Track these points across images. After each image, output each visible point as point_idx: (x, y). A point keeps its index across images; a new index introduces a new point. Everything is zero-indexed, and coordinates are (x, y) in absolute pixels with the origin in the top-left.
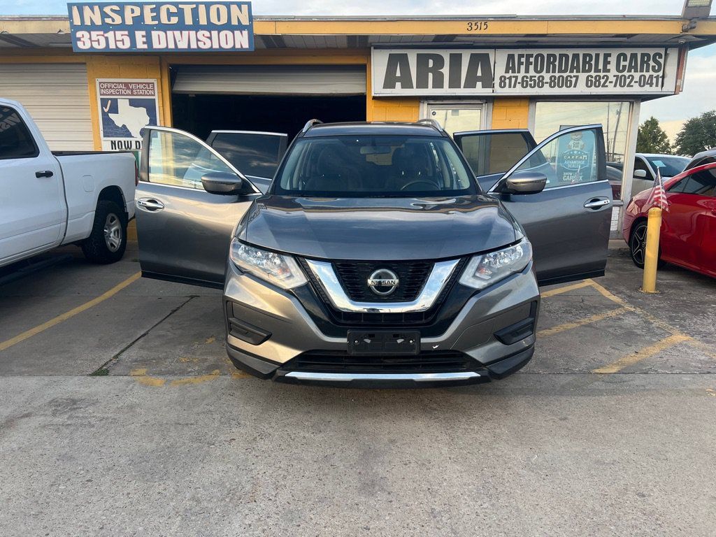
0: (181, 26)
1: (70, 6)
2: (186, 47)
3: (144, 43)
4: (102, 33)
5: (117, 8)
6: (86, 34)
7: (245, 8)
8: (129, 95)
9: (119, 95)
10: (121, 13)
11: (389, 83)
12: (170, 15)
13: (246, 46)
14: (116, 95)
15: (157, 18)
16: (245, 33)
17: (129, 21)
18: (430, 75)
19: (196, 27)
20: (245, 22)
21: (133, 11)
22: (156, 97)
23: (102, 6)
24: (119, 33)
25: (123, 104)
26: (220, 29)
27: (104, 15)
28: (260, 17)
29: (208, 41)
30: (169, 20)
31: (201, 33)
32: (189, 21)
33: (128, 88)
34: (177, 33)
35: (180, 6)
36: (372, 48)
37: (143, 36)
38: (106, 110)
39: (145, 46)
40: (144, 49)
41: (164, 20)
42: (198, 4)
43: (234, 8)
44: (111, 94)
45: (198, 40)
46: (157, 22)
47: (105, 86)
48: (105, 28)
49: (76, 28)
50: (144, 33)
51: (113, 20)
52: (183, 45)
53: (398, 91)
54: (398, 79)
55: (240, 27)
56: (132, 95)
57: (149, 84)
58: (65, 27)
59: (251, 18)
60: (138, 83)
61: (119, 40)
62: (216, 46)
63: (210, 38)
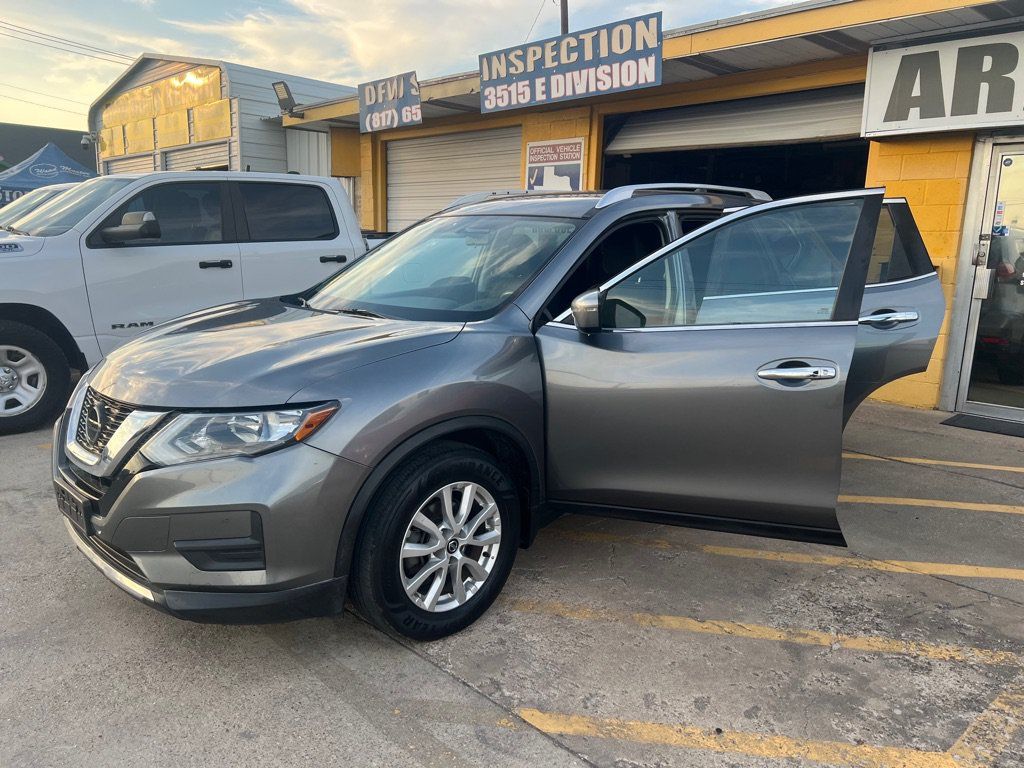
0: (580, 65)
1: (481, 57)
2: (584, 91)
3: (543, 93)
4: (505, 86)
5: (520, 53)
6: (492, 89)
7: (653, 22)
8: (556, 161)
9: (546, 162)
10: (523, 58)
11: (896, 112)
12: (570, 50)
13: (651, 79)
14: (543, 162)
15: (556, 58)
16: (652, 59)
17: (531, 68)
18: (984, 88)
19: (597, 62)
20: (653, 43)
21: (535, 54)
22: (581, 162)
23: (507, 52)
24: (521, 84)
25: (549, 172)
26: (621, 59)
27: (509, 64)
28: (671, 32)
29: (607, 79)
30: (569, 58)
31: (602, 68)
32: (589, 56)
33: (555, 152)
34: (576, 74)
35: (581, 37)
36: (871, 50)
37: (543, 84)
38: (532, 182)
39: (544, 97)
40: (543, 101)
41: (564, 60)
42: (599, 29)
43: (640, 25)
44: (539, 162)
45: (597, 80)
46: (556, 64)
47: (534, 151)
48: (509, 80)
49: (485, 85)
50: (543, 80)
51: (517, 69)
52: (581, 90)
53: (914, 124)
54: (915, 102)
55: (646, 52)
56: (559, 160)
57: (575, 144)
58: (474, 85)
59: (660, 36)
60: (566, 145)
61: (519, 95)
62: (616, 85)
63: (610, 75)
